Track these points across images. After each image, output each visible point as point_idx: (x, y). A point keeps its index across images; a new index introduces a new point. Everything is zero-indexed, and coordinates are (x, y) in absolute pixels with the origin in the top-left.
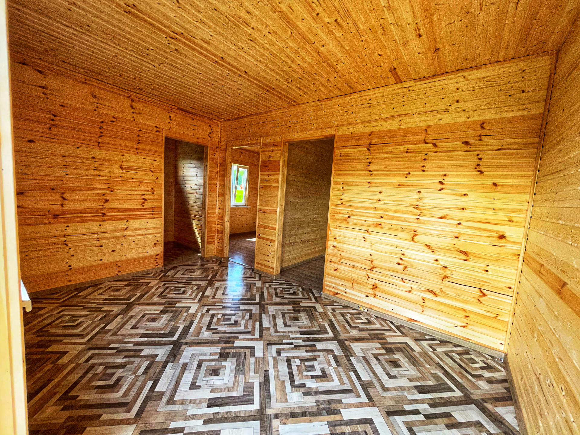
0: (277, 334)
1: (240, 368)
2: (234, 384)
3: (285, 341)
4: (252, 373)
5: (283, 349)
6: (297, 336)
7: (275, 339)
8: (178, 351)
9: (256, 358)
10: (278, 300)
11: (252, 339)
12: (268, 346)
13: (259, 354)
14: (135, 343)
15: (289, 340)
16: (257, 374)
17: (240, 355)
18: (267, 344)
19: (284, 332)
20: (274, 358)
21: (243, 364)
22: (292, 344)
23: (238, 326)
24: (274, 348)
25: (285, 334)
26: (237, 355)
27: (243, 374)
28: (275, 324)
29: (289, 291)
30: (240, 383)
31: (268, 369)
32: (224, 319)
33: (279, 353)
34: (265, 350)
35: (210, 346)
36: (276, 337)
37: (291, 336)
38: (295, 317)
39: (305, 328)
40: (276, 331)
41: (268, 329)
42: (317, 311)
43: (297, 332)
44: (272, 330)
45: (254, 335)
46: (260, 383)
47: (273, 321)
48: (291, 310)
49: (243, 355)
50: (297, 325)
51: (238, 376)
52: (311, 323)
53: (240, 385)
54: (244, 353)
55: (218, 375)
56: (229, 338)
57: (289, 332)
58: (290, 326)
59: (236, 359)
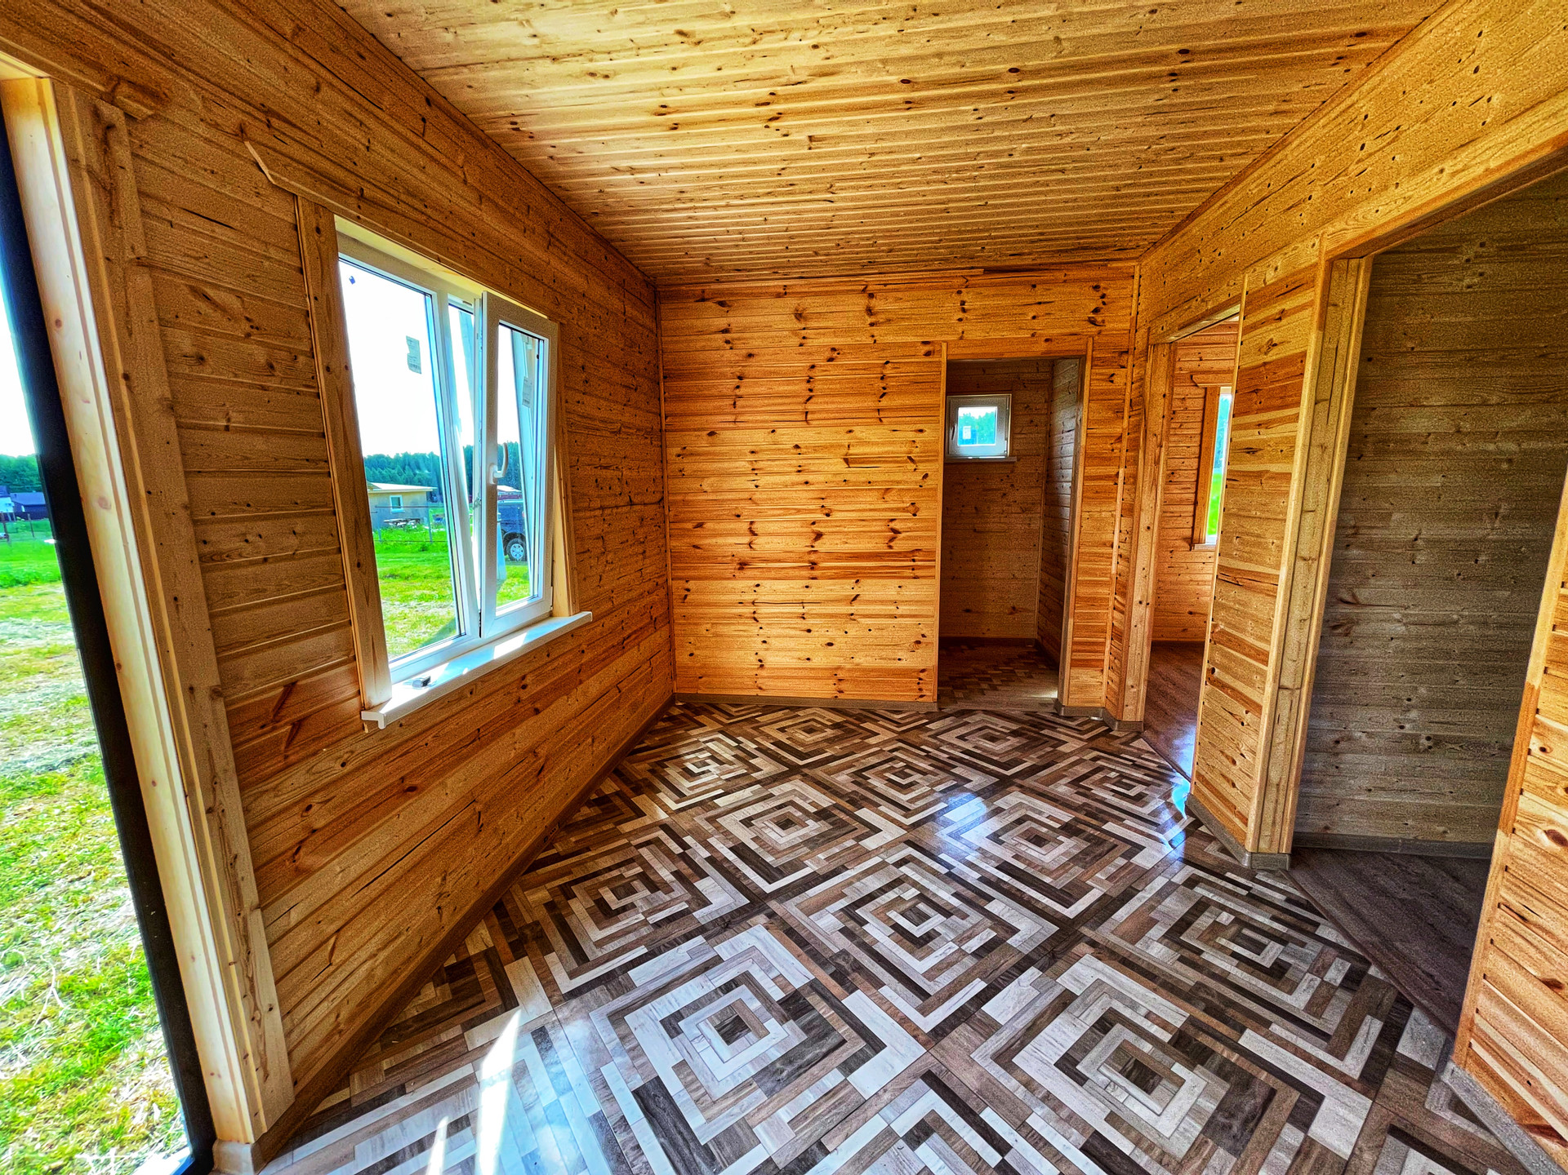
0: (996, 1071)
1: (782, 1072)
2: (725, 1097)
3: (989, 1116)
4: (785, 1114)
5: (949, 1135)
6: (1058, 1142)
7: (967, 1079)
8: (739, 923)
9: (845, 1083)
10: (1156, 950)
11: (904, 1021)
12: (920, 1083)
13: (868, 1079)
14: (715, 855)
15: (1011, 1123)
16: (793, 1128)
17: (826, 1035)
18: (924, 1070)
19: (1029, 1084)
20: (889, 1133)
21: (800, 1067)
22: (1002, 1147)
23: (920, 953)
24: (931, 1102)
25: (1021, 1092)
26: (818, 1031)
27: (770, 1093)
28: (1032, 1030)
29: (1259, 948)
30: (735, 1110)
31: (830, 1148)
32: (913, 908)
33: (920, 1133)
34: (899, 1085)
35: (798, 956)
36: (982, 1074)
37: (1035, 1122)
38: (1151, 1065)
39: (1138, 1141)
40: (1004, 1058)
41: (990, 1027)
42: (1305, 1126)
43: (1082, 1125)
44: (996, 1043)
45: (924, 1011)
46: (769, 1161)
47: (1041, 1015)
48: (1165, 1025)
49: (831, 1041)
50: (1109, 1100)
51: (755, 1085)
52: (1196, 1147)
53: (728, 1116)
54: (839, 1039)
55: (728, 1042)
56: (859, 968)
57: (1048, 1098)
58: (1081, 1080)
59: (804, 1037)
